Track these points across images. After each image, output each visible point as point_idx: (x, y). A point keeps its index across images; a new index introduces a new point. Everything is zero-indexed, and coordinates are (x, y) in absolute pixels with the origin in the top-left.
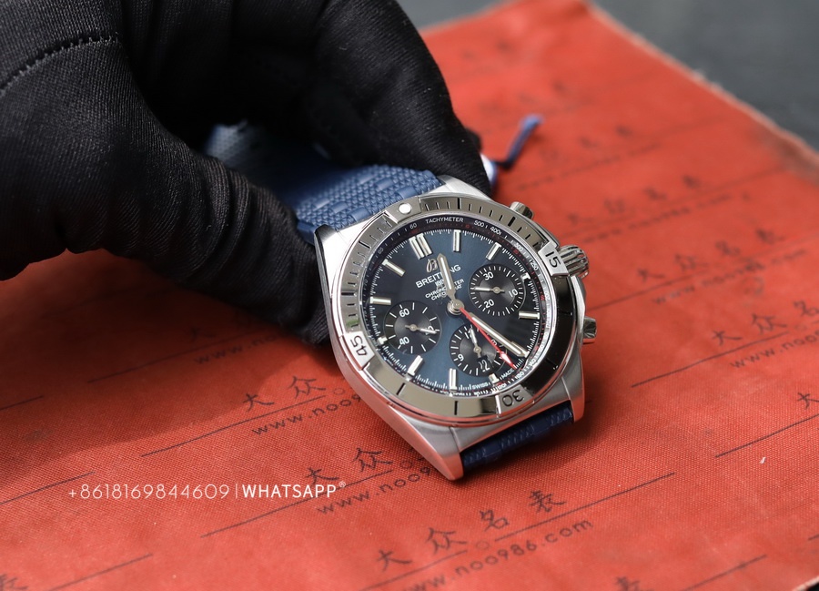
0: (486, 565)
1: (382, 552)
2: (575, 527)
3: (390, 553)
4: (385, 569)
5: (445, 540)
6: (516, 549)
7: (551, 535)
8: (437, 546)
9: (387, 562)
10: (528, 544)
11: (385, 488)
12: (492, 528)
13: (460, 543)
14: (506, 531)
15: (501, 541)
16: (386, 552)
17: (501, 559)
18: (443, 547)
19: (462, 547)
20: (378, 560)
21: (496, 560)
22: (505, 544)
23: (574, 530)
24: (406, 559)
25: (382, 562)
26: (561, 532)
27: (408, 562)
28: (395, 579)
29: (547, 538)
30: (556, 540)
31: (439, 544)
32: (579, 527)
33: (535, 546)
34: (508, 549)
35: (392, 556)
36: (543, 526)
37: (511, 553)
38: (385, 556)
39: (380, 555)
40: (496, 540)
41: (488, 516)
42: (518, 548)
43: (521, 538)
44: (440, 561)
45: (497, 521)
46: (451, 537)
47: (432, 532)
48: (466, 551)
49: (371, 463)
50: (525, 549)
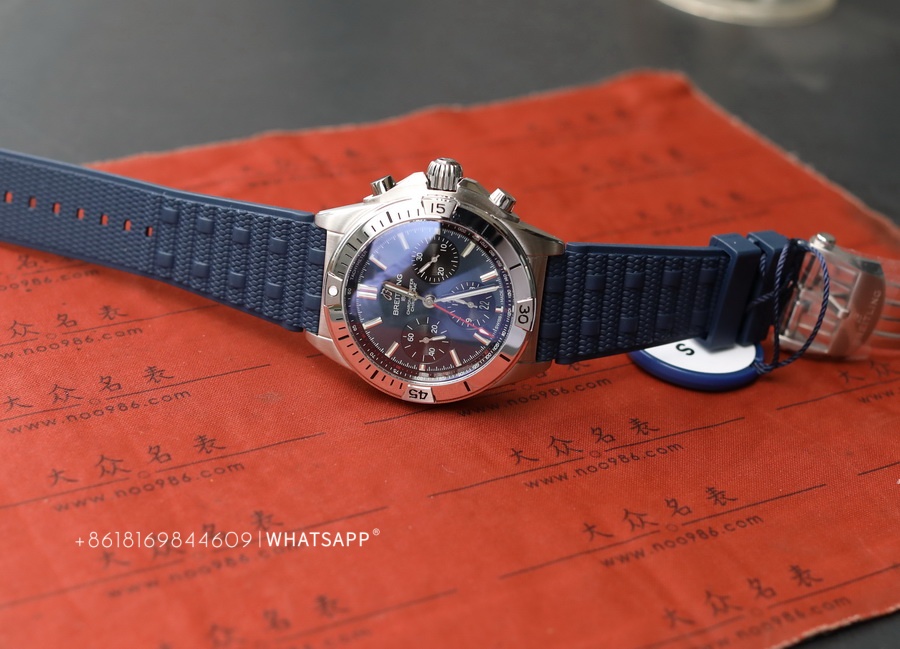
0: (678, 545)
1: (586, 525)
2: (748, 520)
3: (593, 527)
4: (592, 539)
5: (639, 521)
6: (701, 533)
7: (729, 525)
8: (633, 525)
9: (592, 533)
10: (711, 531)
11: (580, 472)
12: (677, 514)
13: (652, 524)
14: (689, 518)
15: (687, 526)
16: (590, 525)
17: (690, 541)
18: (638, 526)
19: (654, 528)
20: (585, 531)
21: (686, 542)
22: (692, 529)
23: (748, 523)
24: (608, 533)
25: (588, 534)
26: (737, 523)
27: (611, 536)
28: (602, 549)
29: (726, 527)
30: (733, 530)
31: (635, 523)
32: (752, 521)
33: (717, 533)
34: (694, 532)
35: (595, 529)
36: (721, 516)
37: (697, 536)
38: (590, 529)
39: (585, 528)
40: (683, 525)
41: (673, 504)
42: (703, 533)
43: (704, 525)
44: (638, 537)
45: (681, 509)
46: (644, 518)
47: (627, 513)
48: (658, 531)
49: (564, 449)
50: (708, 533)
